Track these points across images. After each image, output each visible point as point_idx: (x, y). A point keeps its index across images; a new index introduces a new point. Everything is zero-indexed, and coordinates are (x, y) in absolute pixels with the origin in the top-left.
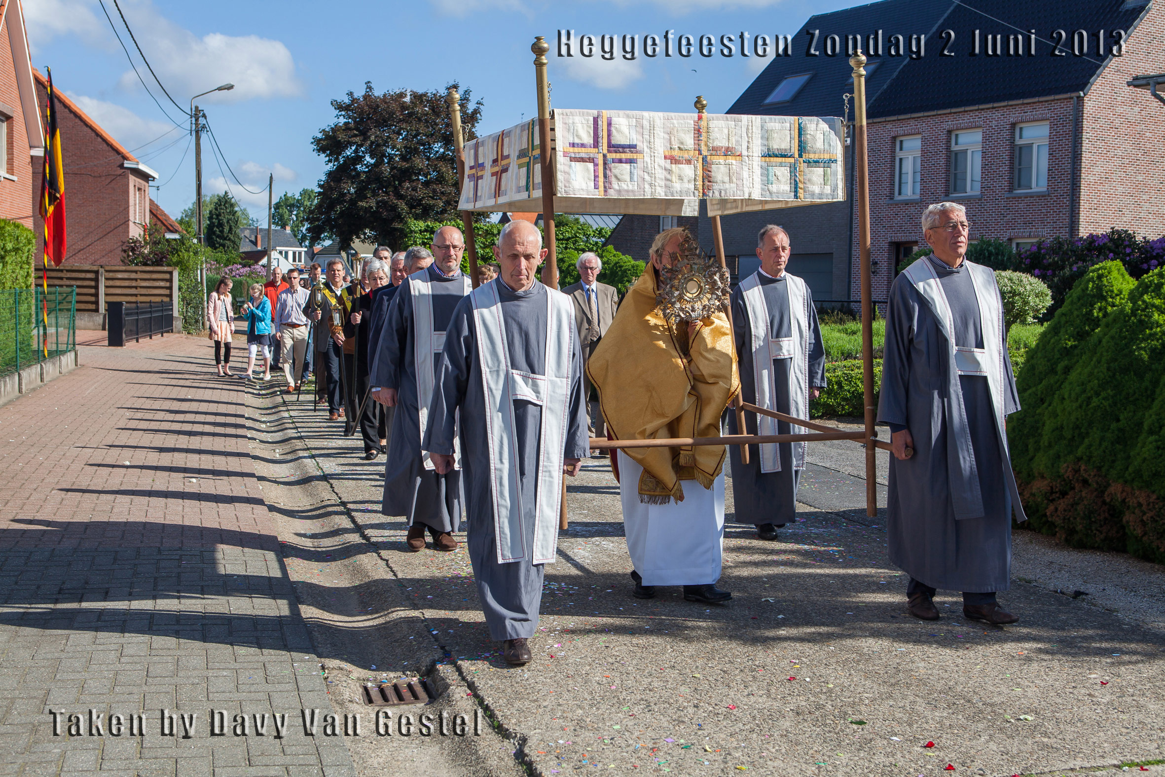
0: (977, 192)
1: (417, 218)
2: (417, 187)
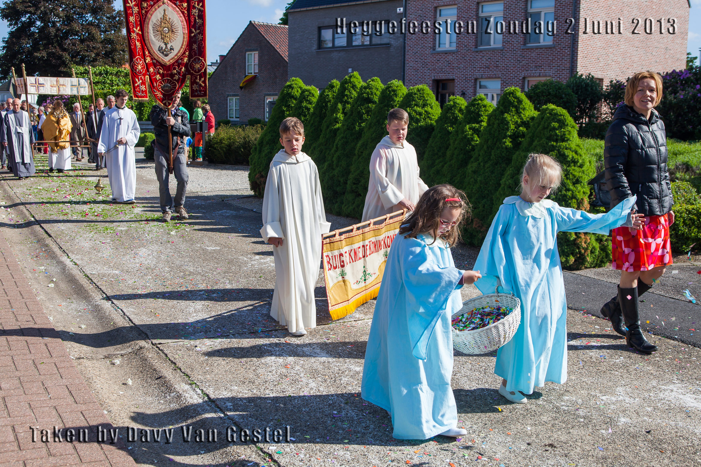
0: (499, 45)
1: (78, 64)
2: (75, 43)
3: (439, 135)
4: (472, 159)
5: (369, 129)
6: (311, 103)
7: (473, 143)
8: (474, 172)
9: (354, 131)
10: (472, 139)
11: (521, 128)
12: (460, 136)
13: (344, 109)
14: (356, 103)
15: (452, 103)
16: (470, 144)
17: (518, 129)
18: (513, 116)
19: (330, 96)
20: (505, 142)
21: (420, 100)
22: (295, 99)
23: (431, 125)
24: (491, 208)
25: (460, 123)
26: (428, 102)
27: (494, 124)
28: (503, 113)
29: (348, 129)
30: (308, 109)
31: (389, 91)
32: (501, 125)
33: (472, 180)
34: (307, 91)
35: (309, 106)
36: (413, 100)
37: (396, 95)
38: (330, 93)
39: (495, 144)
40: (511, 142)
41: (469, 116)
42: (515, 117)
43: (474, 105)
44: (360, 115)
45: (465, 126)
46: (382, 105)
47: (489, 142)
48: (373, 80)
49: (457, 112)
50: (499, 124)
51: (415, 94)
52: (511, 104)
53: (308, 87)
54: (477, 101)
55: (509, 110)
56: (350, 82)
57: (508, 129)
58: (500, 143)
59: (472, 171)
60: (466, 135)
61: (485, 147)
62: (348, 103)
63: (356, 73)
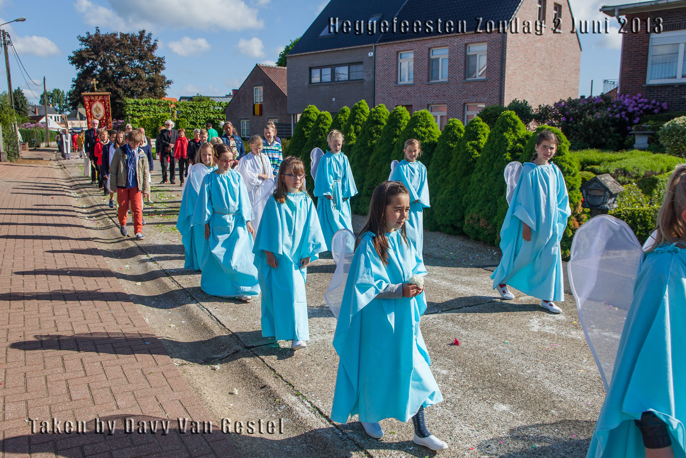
2: (127, 81)
3: (442, 150)
4: (476, 170)
5: (380, 145)
6: (326, 125)
7: (473, 157)
8: (479, 181)
9: (366, 147)
10: (473, 153)
11: (518, 144)
12: (462, 151)
13: (355, 129)
14: (367, 125)
15: (451, 124)
16: (471, 157)
17: (515, 145)
18: (511, 134)
19: (343, 119)
20: (506, 156)
21: (424, 122)
22: (313, 122)
23: (434, 141)
24: (496, 210)
25: (461, 141)
26: (430, 123)
27: (494, 141)
28: (502, 132)
29: (361, 145)
30: (324, 130)
31: (396, 115)
32: (501, 142)
33: (478, 187)
34: (322, 115)
35: (325, 127)
36: (418, 122)
37: (402, 118)
38: (342, 117)
39: (497, 158)
40: (510, 156)
41: (468, 135)
42: (512, 135)
43: (472, 126)
44: (371, 135)
45: (466, 143)
46: (390, 126)
47: (491, 156)
48: (380, 106)
49: (456, 131)
50: (499, 141)
51: (420, 117)
52: (508, 124)
53: (323, 113)
54: (475, 122)
55: (507, 129)
56: (360, 108)
57: (507, 145)
58: (501, 157)
59: (478, 180)
60: (467, 150)
61: (488, 160)
62: (359, 124)
63: (363, 101)
